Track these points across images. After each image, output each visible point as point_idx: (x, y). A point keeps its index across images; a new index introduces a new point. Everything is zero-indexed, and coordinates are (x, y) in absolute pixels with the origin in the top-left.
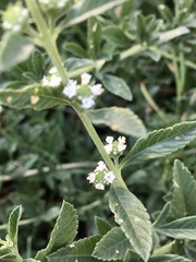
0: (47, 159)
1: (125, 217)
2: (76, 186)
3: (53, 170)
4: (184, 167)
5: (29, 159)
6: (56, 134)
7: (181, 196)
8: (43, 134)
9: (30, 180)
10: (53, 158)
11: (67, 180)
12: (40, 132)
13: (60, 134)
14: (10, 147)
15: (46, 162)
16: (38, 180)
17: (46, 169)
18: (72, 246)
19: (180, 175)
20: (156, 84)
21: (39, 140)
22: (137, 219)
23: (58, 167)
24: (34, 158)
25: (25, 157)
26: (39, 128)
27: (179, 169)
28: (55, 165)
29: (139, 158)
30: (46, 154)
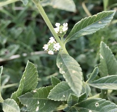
0: (25, 48)
1: (66, 70)
2: (43, 64)
3: (29, 55)
4: (106, 47)
5: (14, 48)
6: (31, 33)
7: (105, 64)
8: (23, 33)
9: (15, 61)
10: (29, 47)
11: (37, 60)
12: (21, 32)
13: (33, 33)
14: (2, 41)
15: (25, 51)
16: (20, 61)
17: (25, 55)
18: (35, 91)
19: (104, 51)
20: (92, 4)
21: (21, 37)
22: (74, 72)
23: (32, 53)
24: (17, 47)
25: (11, 46)
26: (20, 30)
27: (104, 48)
28: (30, 52)
29: (76, 36)
30: (25, 45)
